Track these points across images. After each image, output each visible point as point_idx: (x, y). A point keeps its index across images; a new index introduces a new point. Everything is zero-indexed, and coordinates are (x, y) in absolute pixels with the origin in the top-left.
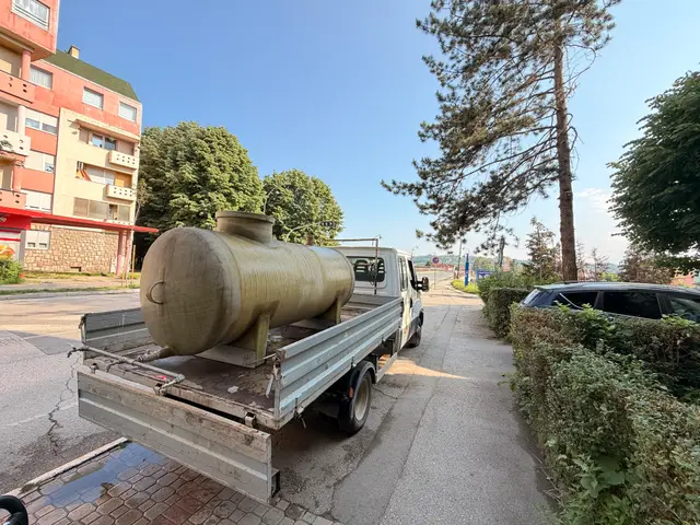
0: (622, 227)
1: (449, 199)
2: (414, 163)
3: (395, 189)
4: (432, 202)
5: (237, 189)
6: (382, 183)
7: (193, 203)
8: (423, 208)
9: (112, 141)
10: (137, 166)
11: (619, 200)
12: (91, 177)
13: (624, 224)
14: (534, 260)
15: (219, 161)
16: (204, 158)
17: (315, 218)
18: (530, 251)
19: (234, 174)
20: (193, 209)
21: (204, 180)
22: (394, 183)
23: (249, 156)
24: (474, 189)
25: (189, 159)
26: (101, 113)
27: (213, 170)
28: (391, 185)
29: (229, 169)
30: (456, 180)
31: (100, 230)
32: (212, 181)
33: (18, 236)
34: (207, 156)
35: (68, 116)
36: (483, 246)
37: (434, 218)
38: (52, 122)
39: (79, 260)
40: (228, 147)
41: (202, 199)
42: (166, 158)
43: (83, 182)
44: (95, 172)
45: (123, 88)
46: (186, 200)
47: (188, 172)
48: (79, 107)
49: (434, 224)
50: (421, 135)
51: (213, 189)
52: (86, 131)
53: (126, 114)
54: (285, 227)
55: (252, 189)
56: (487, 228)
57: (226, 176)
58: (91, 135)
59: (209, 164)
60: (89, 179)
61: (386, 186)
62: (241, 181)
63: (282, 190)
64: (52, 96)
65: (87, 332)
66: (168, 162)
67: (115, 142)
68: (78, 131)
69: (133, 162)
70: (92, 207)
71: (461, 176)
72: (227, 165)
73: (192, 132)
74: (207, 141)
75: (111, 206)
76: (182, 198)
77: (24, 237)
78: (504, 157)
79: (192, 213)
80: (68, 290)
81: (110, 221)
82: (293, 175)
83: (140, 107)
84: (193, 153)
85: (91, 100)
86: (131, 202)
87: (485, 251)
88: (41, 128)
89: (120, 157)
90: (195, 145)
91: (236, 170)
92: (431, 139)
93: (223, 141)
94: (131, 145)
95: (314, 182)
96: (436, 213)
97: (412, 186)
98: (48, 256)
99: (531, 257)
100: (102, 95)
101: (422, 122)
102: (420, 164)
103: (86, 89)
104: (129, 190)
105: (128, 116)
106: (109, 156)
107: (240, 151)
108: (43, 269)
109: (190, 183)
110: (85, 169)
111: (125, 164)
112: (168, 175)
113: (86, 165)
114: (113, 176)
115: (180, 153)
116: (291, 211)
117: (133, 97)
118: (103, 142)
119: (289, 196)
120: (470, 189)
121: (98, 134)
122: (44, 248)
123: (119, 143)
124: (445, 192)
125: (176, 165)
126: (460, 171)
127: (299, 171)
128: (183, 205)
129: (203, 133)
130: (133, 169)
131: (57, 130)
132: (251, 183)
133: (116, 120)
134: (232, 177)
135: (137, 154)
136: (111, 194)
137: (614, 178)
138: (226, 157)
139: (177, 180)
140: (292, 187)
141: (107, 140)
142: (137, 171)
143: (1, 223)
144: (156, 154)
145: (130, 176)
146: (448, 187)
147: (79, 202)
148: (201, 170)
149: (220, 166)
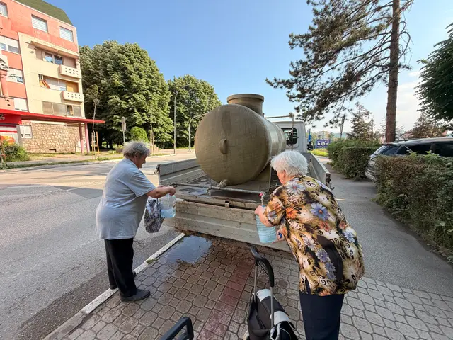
0: (423, 105)
1: (310, 90)
2: (292, 64)
3: (276, 84)
4: (299, 93)
5: (151, 90)
6: (266, 80)
7: (123, 102)
8: (291, 97)
9: (59, 58)
10: (80, 76)
11: (423, 86)
12: (50, 85)
13: (424, 103)
14: (355, 131)
15: (137, 70)
16: (126, 69)
17: (205, 109)
18: (353, 125)
19: (148, 79)
20: (124, 106)
21: (129, 85)
22: (275, 80)
23: (157, 66)
24: (328, 82)
25: (115, 70)
26: (48, 36)
27: (134, 77)
28: (272, 81)
29: (144, 76)
30: (316, 77)
31: (64, 123)
32: (135, 85)
33: (15, 129)
34: (129, 67)
35: (25, 39)
36: (330, 122)
37: (297, 104)
38: (14, 44)
39: (53, 144)
40: (142, 58)
41: (129, 98)
42: (99, 70)
43: (44, 89)
44: (52, 81)
45: (59, 14)
46: (118, 99)
47: (117, 79)
48: (31, 32)
49: (297, 109)
50: (291, 44)
51: (135, 92)
52: (41, 50)
53: (65, 36)
54: (186, 117)
55: (161, 90)
56: (335, 109)
57: (143, 81)
58: (44, 54)
59: (130, 73)
60: (49, 87)
61: (269, 82)
62: (154, 84)
63: (181, 90)
64: (10, 23)
65: (161, 176)
66: (101, 72)
67: (61, 59)
68: (34, 51)
69: (77, 73)
70: (56, 107)
71: (321, 73)
72: (143, 73)
73: (114, 49)
74: (127, 55)
75: (68, 106)
76: (116, 98)
77: (19, 129)
78: (349, 58)
79: (124, 109)
80: (63, 163)
81: (69, 117)
82: (188, 80)
83: (74, 30)
84: (118, 65)
85: (39, 25)
86: (80, 103)
87: (331, 125)
88: (7, 50)
89: (67, 70)
90: (119, 58)
91: (150, 77)
92: (298, 46)
93: (138, 56)
94: (73, 60)
95: (203, 83)
96: (299, 101)
97: (288, 81)
98: (33, 143)
99: (353, 129)
100: (45, 21)
101: (291, 34)
102: (296, 65)
103: (33, 16)
104: (77, 94)
105: (67, 38)
106: (59, 70)
107: (150, 62)
108: (31, 152)
109: (119, 88)
110: (45, 79)
111: (72, 75)
112: (103, 82)
113: (44, 76)
114: (64, 84)
115: (108, 65)
116: (189, 106)
117: (68, 22)
118: (53, 59)
119: (186, 95)
120: (325, 82)
121: (48, 53)
122: (28, 137)
123: (65, 60)
124: (309, 85)
125: (107, 74)
126: (320, 70)
127: (191, 76)
128: (117, 103)
129: (123, 49)
130: (78, 79)
131: (19, 50)
132: (161, 86)
133: (59, 41)
134: (147, 83)
135: (79, 66)
136: (66, 98)
137: (423, 70)
138: (142, 67)
139: (109, 86)
140: (187, 88)
141: (56, 57)
142: (81, 80)
143: (2, 120)
144: (91, 66)
145: (77, 84)
146: (311, 81)
147: (45, 104)
148: (125, 77)
149: (138, 74)
